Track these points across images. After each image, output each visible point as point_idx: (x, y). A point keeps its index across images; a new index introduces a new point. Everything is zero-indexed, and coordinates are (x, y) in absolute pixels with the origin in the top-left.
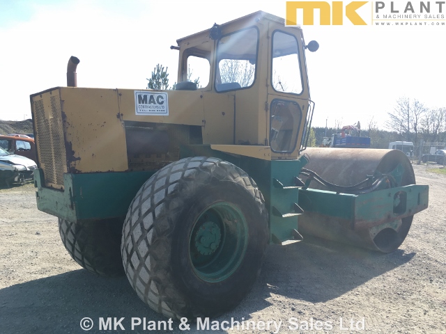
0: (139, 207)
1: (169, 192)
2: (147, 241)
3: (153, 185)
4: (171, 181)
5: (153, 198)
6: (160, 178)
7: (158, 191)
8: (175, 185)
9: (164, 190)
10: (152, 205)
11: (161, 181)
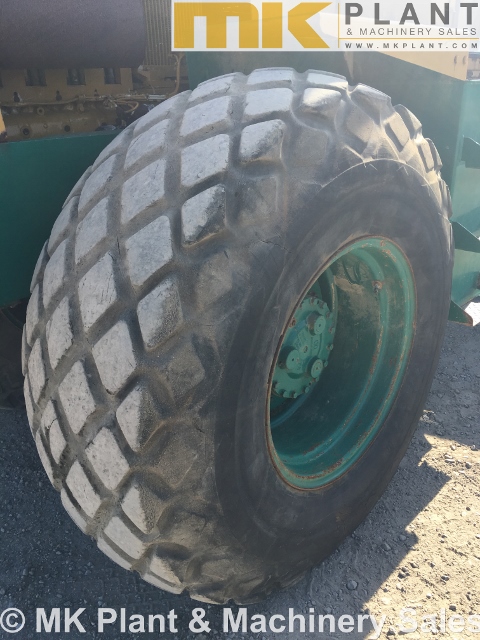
0: (69, 291)
1: (189, 230)
2: (119, 437)
3: (113, 196)
4: (189, 178)
5: (119, 255)
6: (137, 167)
7: (137, 224)
8: (208, 195)
9: (165, 221)
10: (122, 286)
11: (142, 177)
